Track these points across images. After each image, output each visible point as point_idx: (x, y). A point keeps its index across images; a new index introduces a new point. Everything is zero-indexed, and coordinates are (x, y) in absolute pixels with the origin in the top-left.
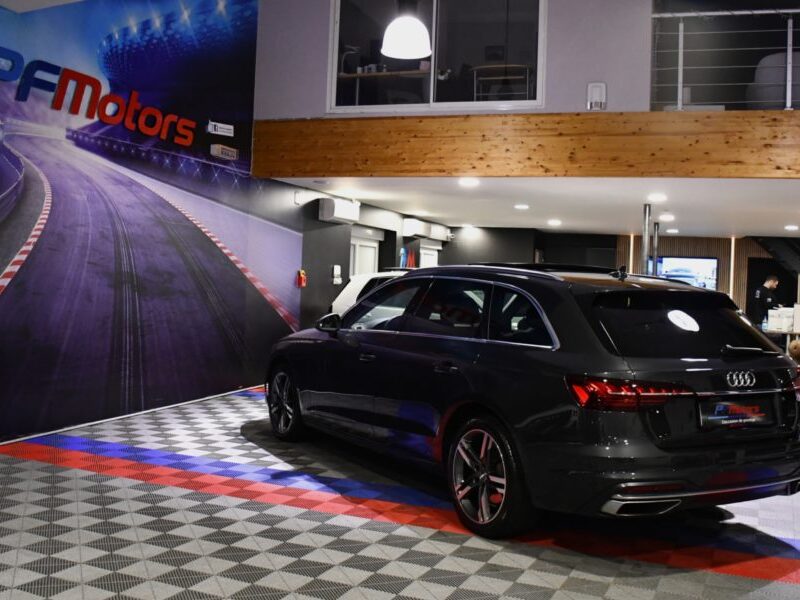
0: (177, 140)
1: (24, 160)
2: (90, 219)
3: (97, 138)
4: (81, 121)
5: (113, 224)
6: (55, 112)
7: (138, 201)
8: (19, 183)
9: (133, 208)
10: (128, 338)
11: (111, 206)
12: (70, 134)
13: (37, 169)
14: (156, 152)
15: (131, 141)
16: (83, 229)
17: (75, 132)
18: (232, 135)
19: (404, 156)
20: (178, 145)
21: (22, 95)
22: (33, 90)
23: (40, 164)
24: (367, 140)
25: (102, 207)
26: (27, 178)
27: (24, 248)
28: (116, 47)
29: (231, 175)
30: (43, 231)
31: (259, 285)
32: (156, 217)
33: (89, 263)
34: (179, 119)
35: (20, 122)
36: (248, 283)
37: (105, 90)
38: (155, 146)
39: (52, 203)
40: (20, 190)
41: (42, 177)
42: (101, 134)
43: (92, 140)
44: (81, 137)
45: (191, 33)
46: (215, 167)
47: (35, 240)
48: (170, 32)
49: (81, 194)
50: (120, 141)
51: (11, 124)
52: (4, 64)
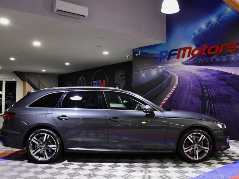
0: (227, 51)
1: (170, 72)
2: (191, 82)
4: (186, 59)
5: (200, 83)
6: (178, 59)
7: (210, 74)
8: (169, 78)
9: (208, 77)
11: (199, 78)
12: (183, 63)
13: (174, 73)
15: (206, 58)
16: (189, 85)
21: (169, 59)
22: (171, 57)
23: (174, 72)
25: (195, 78)
26: (171, 76)
27: (171, 91)
28: (197, 35)
30: (176, 87)
33: (191, 94)
34: (228, 44)
35: (169, 65)
37: (194, 47)
39: (179, 80)
41: (176, 75)
42: (194, 60)
43: (191, 62)
44: (186, 63)
47: (174, 89)
49: (188, 77)
50: (201, 59)
51: (167, 66)
52: (164, 54)
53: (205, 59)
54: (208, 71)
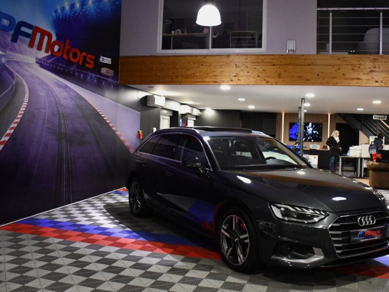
0: (87, 65)
1: (15, 74)
2: (47, 105)
3: (50, 63)
4: (43, 54)
5: (57, 108)
6: (31, 49)
7: (69, 96)
8: (13, 86)
9: (67, 99)
10: (65, 166)
11: (57, 99)
12: (38, 61)
13: (22, 79)
14: (77, 71)
15: (66, 65)
16: (44, 110)
17: (40, 60)
18: (110, 63)
19: (197, 74)
20: (87, 68)
21: (15, 39)
22: (20, 37)
23: (23, 76)
24: (178, 67)
25: (53, 99)
26: (17, 83)
27: (16, 121)
28: (59, 16)
29: (110, 83)
30: (25, 111)
31: (122, 138)
32: (77, 104)
33: (47, 128)
34: (87, 54)
35: (13, 54)
36: (117, 137)
37: (54, 39)
38: (76, 68)
39: (29, 97)
40: (14, 90)
41: (25, 83)
42: (52, 61)
43: (48, 64)
44: (42, 62)
45: (93, 11)
46: (103, 79)
47: (21, 116)
48: (83, 10)
49: (42, 92)
50: (61, 65)
51: (9, 55)
52: (6, 22)
53: (64, 66)
54: (67, 89)
